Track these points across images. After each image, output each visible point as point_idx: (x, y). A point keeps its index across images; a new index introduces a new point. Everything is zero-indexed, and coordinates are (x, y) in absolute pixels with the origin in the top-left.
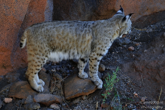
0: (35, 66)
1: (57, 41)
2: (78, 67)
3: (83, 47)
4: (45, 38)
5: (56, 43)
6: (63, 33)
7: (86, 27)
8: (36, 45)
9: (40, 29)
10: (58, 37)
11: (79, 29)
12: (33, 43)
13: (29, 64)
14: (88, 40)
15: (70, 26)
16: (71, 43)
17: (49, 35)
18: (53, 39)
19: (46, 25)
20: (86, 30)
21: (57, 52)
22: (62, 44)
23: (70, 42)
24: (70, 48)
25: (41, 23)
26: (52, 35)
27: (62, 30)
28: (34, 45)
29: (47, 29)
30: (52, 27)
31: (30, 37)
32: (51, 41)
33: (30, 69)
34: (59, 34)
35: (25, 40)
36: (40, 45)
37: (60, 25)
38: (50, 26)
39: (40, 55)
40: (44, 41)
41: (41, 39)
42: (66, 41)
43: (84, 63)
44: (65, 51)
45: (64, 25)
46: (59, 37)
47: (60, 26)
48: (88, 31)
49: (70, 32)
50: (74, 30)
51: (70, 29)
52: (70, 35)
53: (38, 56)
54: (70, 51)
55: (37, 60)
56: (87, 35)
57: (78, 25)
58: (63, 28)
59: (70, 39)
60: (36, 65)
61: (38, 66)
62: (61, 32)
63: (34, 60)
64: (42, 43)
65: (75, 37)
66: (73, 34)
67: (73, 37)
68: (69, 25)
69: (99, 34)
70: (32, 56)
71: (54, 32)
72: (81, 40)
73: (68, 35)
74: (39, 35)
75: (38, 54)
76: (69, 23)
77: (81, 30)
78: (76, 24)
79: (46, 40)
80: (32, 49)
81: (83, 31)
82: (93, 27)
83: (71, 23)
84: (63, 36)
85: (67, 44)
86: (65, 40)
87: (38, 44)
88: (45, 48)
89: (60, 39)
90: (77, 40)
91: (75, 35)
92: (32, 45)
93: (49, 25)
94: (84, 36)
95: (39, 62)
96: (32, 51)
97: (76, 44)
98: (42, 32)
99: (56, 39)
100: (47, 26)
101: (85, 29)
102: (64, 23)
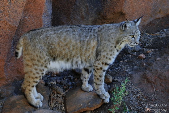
0: (33, 78)
1: (59, 49)
2: (82, 78)
3: (87, 55)
4: (45, 46)
5: (56, 51)
6: (64, 40)
7: (91, 32)
8: (33, 54)
9: (38, 36)
10: (59, 44)
11: (83, 34)
12: (31, 52)
13: (26, 76)
14: (94, 47)
15: (73, 31)
16: (75, 51)
17: (49, 43)
18: (53, 46)
19: (44, 31)
20: (91, 36)
21: (58, 62)
22: (64, 52)
23: (73, 50)
24: (73, 57)
25: (39, 29)
26: (52, 43)
27: (63, 36)
28: (31, 54)
29: (46, 36)
30: (52, 33)
31: (27, 45)
32: (52, 49)
33: (27, 82)
34: (60, 41)
35: (21, 49)
36: (39, 54)
37: (61, 30)
38: (49, 32)
39: (38, 66)
40: (44, 50)
41: (39, 48)
42: (69, 48)
43: (88, 73)
44: (68, 60)
45: (65, 30)
46: (61, 44)
47: (61, 32)
48: (93, 37)
49: (73, 38)
50: (77, 36)
51: (73, 34)
52: (73, 42)
53: (36, 67)
54: (73, 60)
55: (34, 72)
56: (92, 41)
57: (82, 30)
58: (65, 34)
59: (73, 46)
60: (34, 76)
61: (36, 78)
62: (62, 39)
63: (31, 72)
64: (41, 52)
65: (78, 44)
66: (76, 40)
67: (77, 44)
68: (71, 30)
69: (103, 40)
70: (29, 67)
71: (54, 39)
72: (85, 47)
73: (70, 41)
74: (37, 42)
75: (36, 64)
76: (71, 28)
77: (85, 36)
78: (79, 29)
79: (46, 49)
80: (29, 59)
81: (87, 36)
82: (98, 31)
83: (74, 27)
84: (65, 43)
85: (70, 52)
86: (67, 48)
87: (37, 53)
88: (44, 58)
89: (62, 46)
90: (81, 47)
91: (78, 41)
92: (30, 54)
93: (48, 30)
94: (89, 42)
95: (38, 73)
96: (29, 61)
97: (80, 51)
98: (40, 39)
99: (57, 47)
100: (46, 32)
101: (90, 33)
102: (66, 28)
